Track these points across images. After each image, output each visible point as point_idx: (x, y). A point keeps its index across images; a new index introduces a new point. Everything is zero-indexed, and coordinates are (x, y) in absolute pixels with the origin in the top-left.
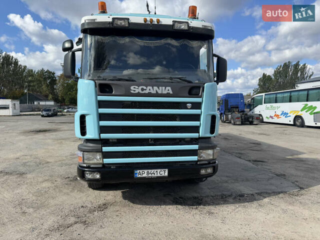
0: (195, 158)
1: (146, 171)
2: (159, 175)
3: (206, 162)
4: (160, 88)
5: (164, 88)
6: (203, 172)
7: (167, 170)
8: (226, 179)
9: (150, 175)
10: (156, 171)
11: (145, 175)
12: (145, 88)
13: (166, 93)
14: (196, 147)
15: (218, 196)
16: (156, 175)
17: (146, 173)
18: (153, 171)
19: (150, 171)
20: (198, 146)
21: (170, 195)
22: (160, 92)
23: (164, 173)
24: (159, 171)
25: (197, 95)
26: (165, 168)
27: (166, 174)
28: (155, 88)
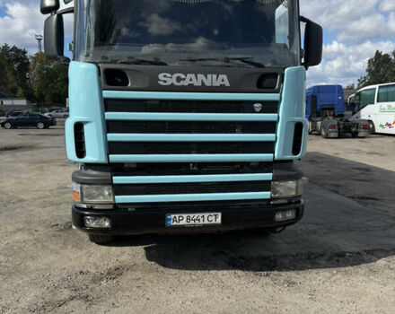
0: (266, 195)
1: (185, 216)
2: (206, 222)
3: (284, 201)
4: (209, 76)
5: (215, 76)
6: (279, 217)
7: (219, 215)
8: (316, 228)
9: (192, 222)
10: (201, 215)
11: (183, 222)
12: (182, 76)
13: (218, 85)
14: (268, 176)
15: (302, 254)
16: (201, 222)
17: (185, 219)
18: (196, 215)
19: (191, 215)
20: (271, 174)
21: (224, 253)
22: (208, 83)
23: (216, 219)
24: (206, 215)
25: (271, 89)
26: (218, 211)
27: (219, 220)
28: (201, 77)
